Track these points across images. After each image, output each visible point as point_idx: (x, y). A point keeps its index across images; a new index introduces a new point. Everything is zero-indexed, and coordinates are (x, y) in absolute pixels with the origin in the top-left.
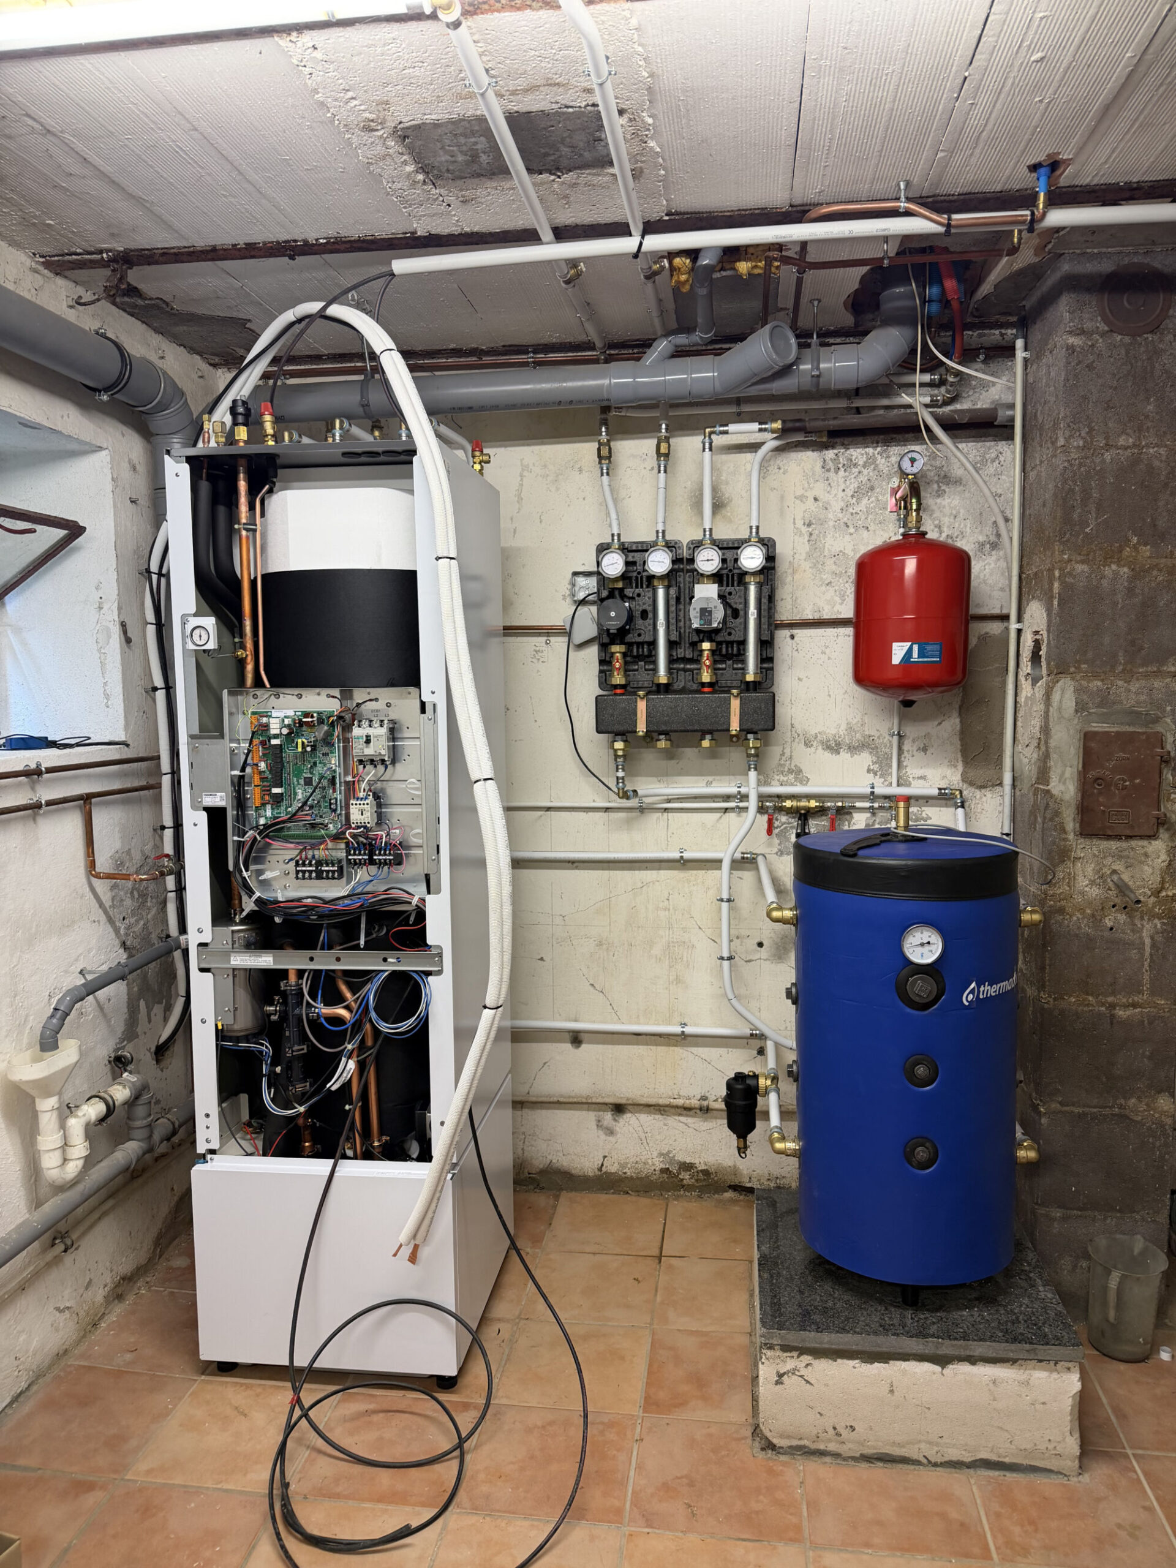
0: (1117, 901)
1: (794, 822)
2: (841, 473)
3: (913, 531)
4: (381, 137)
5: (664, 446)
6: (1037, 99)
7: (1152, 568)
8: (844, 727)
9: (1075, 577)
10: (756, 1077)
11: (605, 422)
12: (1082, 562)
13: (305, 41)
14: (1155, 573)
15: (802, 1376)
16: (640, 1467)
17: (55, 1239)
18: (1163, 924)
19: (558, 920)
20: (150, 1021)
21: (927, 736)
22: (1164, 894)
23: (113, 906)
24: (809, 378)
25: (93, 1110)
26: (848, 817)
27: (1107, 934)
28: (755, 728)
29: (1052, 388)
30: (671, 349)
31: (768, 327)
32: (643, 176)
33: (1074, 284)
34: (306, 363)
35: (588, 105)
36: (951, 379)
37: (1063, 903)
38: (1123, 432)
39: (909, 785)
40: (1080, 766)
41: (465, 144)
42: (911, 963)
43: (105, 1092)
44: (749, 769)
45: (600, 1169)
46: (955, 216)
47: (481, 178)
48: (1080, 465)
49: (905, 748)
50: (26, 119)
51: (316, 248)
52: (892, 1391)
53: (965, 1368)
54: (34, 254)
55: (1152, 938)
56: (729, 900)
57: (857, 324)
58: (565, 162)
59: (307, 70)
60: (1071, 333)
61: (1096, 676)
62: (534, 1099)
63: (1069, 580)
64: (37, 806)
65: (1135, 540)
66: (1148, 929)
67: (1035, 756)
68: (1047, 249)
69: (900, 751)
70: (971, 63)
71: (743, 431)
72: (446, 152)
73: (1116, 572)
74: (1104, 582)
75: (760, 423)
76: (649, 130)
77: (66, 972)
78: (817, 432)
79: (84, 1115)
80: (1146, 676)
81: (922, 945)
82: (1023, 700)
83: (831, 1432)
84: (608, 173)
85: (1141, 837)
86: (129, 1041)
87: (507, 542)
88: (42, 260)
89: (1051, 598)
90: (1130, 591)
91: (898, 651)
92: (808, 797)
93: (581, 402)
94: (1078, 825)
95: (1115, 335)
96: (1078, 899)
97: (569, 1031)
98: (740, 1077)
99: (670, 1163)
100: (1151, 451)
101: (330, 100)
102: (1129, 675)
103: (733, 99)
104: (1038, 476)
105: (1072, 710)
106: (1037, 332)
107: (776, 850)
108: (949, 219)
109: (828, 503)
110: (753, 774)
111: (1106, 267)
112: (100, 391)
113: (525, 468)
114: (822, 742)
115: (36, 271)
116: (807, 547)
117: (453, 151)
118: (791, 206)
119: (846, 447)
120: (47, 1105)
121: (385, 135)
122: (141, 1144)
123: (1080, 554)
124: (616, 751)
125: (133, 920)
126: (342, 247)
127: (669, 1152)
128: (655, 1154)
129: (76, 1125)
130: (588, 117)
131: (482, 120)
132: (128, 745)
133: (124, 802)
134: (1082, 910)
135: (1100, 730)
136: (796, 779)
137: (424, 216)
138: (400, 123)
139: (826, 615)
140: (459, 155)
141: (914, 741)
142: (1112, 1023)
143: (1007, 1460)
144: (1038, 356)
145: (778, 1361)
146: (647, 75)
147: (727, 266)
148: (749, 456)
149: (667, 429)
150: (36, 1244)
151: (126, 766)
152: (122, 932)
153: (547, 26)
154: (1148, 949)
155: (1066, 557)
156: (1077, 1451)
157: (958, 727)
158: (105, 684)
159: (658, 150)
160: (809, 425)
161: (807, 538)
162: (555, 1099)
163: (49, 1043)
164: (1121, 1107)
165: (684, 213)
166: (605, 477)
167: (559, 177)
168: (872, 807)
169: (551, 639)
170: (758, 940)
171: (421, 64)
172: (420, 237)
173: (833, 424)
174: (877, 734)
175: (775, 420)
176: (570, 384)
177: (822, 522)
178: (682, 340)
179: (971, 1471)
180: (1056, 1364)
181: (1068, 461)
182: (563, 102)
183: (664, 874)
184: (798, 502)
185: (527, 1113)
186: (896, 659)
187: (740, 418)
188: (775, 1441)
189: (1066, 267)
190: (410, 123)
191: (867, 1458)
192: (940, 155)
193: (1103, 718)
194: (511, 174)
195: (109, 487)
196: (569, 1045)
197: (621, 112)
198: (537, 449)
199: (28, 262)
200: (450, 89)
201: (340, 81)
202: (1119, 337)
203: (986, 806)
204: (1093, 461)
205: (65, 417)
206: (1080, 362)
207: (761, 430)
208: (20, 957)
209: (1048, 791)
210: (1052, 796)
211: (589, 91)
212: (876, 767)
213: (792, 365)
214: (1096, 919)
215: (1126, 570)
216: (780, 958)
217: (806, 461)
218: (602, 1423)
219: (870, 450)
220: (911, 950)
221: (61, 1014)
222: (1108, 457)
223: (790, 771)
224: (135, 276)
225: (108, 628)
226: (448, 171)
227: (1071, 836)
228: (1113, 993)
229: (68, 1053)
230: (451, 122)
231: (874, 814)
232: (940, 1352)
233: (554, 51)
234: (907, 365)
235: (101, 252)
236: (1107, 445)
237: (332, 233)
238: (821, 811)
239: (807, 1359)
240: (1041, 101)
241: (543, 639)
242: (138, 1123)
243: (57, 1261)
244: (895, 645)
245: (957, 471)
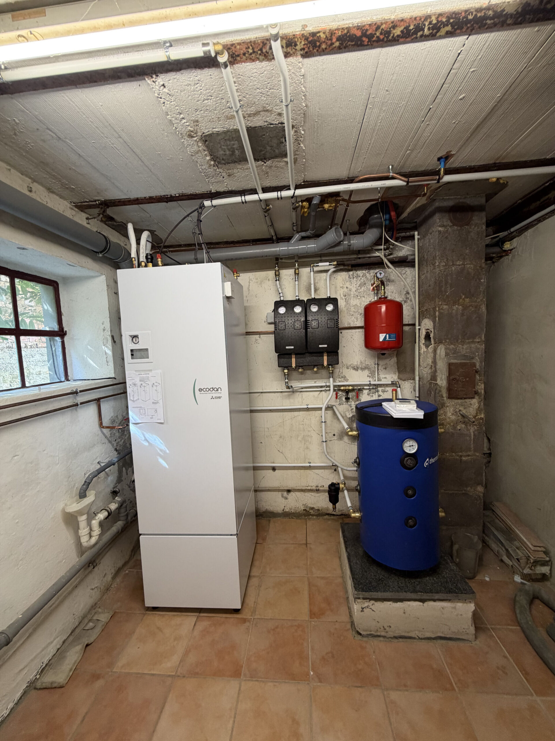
0: (461, 420)
1: (344, 394)
2: (355, 279)
3: (383, 297)
4: (196, 140)
5: (297, 271)
6: (453, 122)
7: (470, 306)
8: (359, 362)
9: (443, 310)
10: (339, 484)
11: (277, 264)
12: (446, 305)
13: (159, 81)
14: (471, 308)
15: (371, 608)
16: (313, 649)
17: (90, 563)
18: (477, 427)
19: (266, 430)
20: (127, 474)
21: (386, 364)
22: (477, 417)
23: (111, 437)
24: (347, 246)
25: (102, 516)
26: (361, 392)
27: (459, 431)
28: (332, 363)
29: (432, 246)
30: (300, 237)
31: (333, 229)
32: (297, 162)
33: (440, 210)
34: (176, 247)
35: (279, 123)
36: (391, 247)
37: (443, 421)
38: (458, 260)
39: (381, 380)
40: (448, 375)
41: (229, 145)
42: (406, 453)
43: (108, 507)
44: (330, 377)
45: (283, 511)
46: (410, 179)
47: (236, 163)
48: (444, 271)
49: (379, 368)
50: (48, 131)
51: (175, 198)
52: (404, 613)
53: (431, 603)
54: (71, 202)
55: (474, 432)
56: (325, 422)
57: (359, 230)
58: (268, 155)
59: (162, 100)
60: (440, 226)
61: (452, 344)
62: (260, 489)
63: (442, 311)
64: (77, 405)
65: (464, 297)
66: (472, 429)
67: (430, 371)
68: (431, 198)
69: (378, 370)
70: (434, 101)
71: (323, 265)
72: (222, 149)
73: (457, 308)
74: (454, 311)
75: (330, 263)
76: (302, 137)
77: (92, 464)
78: (348, 265)
79: (99, 518)
80: (469, 343)
81: (410, 446)
82: (422, 352)
83: (382, 628)
84: (284, 161)
85: (469, 398)
86: (119, 483)
87: (246, 304)
88: (74, 204)
89: (436, 317)
90: (463, 315)
91: (382, 337)
92: (349, 386)
93: (269, 256)
94: (447, 395)
95: (455, 227)
96: (448, 420)
97: (271, 467)
98: (332, 485)
99: (306, 508)
100: (468, 266)
101: (173, 119)
102: (463, 343)
103: (336, 121)
104: (426, 277)
105: (444, 355)
106: (423, 229)
107: (338, 403)
108: (408, 179)
109: (351, 289)
110: (331, 379)
111: (451, 203)
112: (98, 253)
113: (250, 280)
114: (352, 367)
115: (72, 209)
116: (345, 303)
117: (225, 149)
118: (348, 178)
119: (356, 270)
120: (83, 519)
121: (198, 140)
122: (123, 522)
123: (445, 302)
124: (285, 373)
125: (119, 440)
126: (184, 198)
127: (306, 504)
128: (301, 505)
129: (95, 523)
130: (279, 130)
131: (237, 131)
132: (115, 379)
133: (115, 399)
134: (450, 424)
135: (454, 362)
136: (344, 380)
137: (214, 182)
138: (203, 133)
139: (352, 325)
140: (227, 150)
141: (382, 366)
142: (461, 462)
143: (448, 636)
144: (424, 237)
145: (362, 603)
146: (304, 105)
147: (320, 206)
148: (325, 274)
149: (298, 265)
150: (82, 570)
151: (115, 386)
152: (115, 445)
153: (265, 73)
154: (472, 437)
155: (440, 303)
156: (474, 632)
157: (396, 361)
158: (107, 357)
159: (304, 148)
160: (346, 263)
161: (344, 300)
162: (268, 489)
163: (82, 495)
164: (465, 490)
165: (309, 181)
166: (278, 282)
167: (265, 163)
168: (370, 388)
169: (261, 336)
170: (333, 433)
171: (211, 98)
172: (213, 193)
173: (353, 262)
174: (370, 364)
175: (334, 262)
176: (265, 250)
177: (349, 295)
178: (303, 234)
179: (435, 641)
180: (465, 600)
181: (440, 270)
182: (269, 121)
183: (301, 413)
184: (341, 289)
185: (258, 493)
186: (381, 339)
187: (321, 261)
188: (361, 632)
189: (437, 204)
190: (207, 133)
191: (396, 637)
192: (408, 152)
193: (455, 358)
194: (248, 162)
195: (106, 288)
196: (272, 471)
197: (293, 127)
198: (254, 273)
199: (69, 205)
200: (223, 113)
201: (177, 108)
202: (456, 227)
203: (406, 387)
204: (449, 270)
205: (87, 263)
206: (443, 236)
207: (330, 265)
208: (71, 462)
209: (437, 384)
210: (438, 385)
211: (280, 114)
212: (370, 375)
213: (341, 241)
214: (454, 427)
215: (461, 307)
216: (341, 439)
217: (344, 275)
218: (296, 626)
219: (364, 271)
220: (406, 448)
221: (87, 484)
222: (453, 268)
223: (342, 377)
224: (110, 211)
225: (107, 338)
226: (223, 159)
227: (445, 399)
228: (461, 452)
229: (91, 498)
230: (225, 133)
231: (370, 390)
232: (422, 598)
233: (267, 90)
234: (378, 242)
235: (96, 201)
236: (453, 264)
237: (180, 192)
238: (353, 390)
239: (372, 602)
240: (455, 123)
241: (259, 336)
242: (122, 515)
243: (90, 572)
244: (381, 335)
245: (392, 277)
